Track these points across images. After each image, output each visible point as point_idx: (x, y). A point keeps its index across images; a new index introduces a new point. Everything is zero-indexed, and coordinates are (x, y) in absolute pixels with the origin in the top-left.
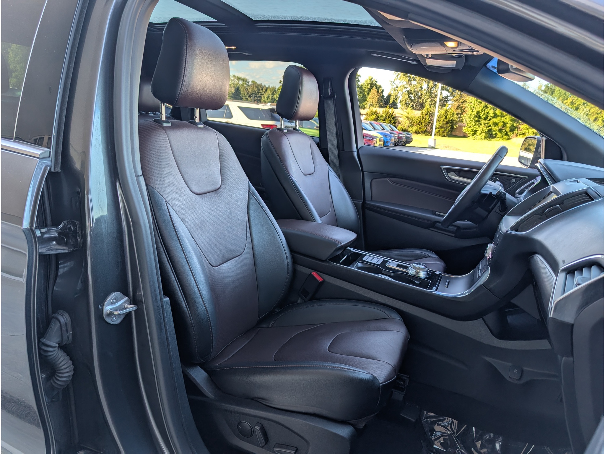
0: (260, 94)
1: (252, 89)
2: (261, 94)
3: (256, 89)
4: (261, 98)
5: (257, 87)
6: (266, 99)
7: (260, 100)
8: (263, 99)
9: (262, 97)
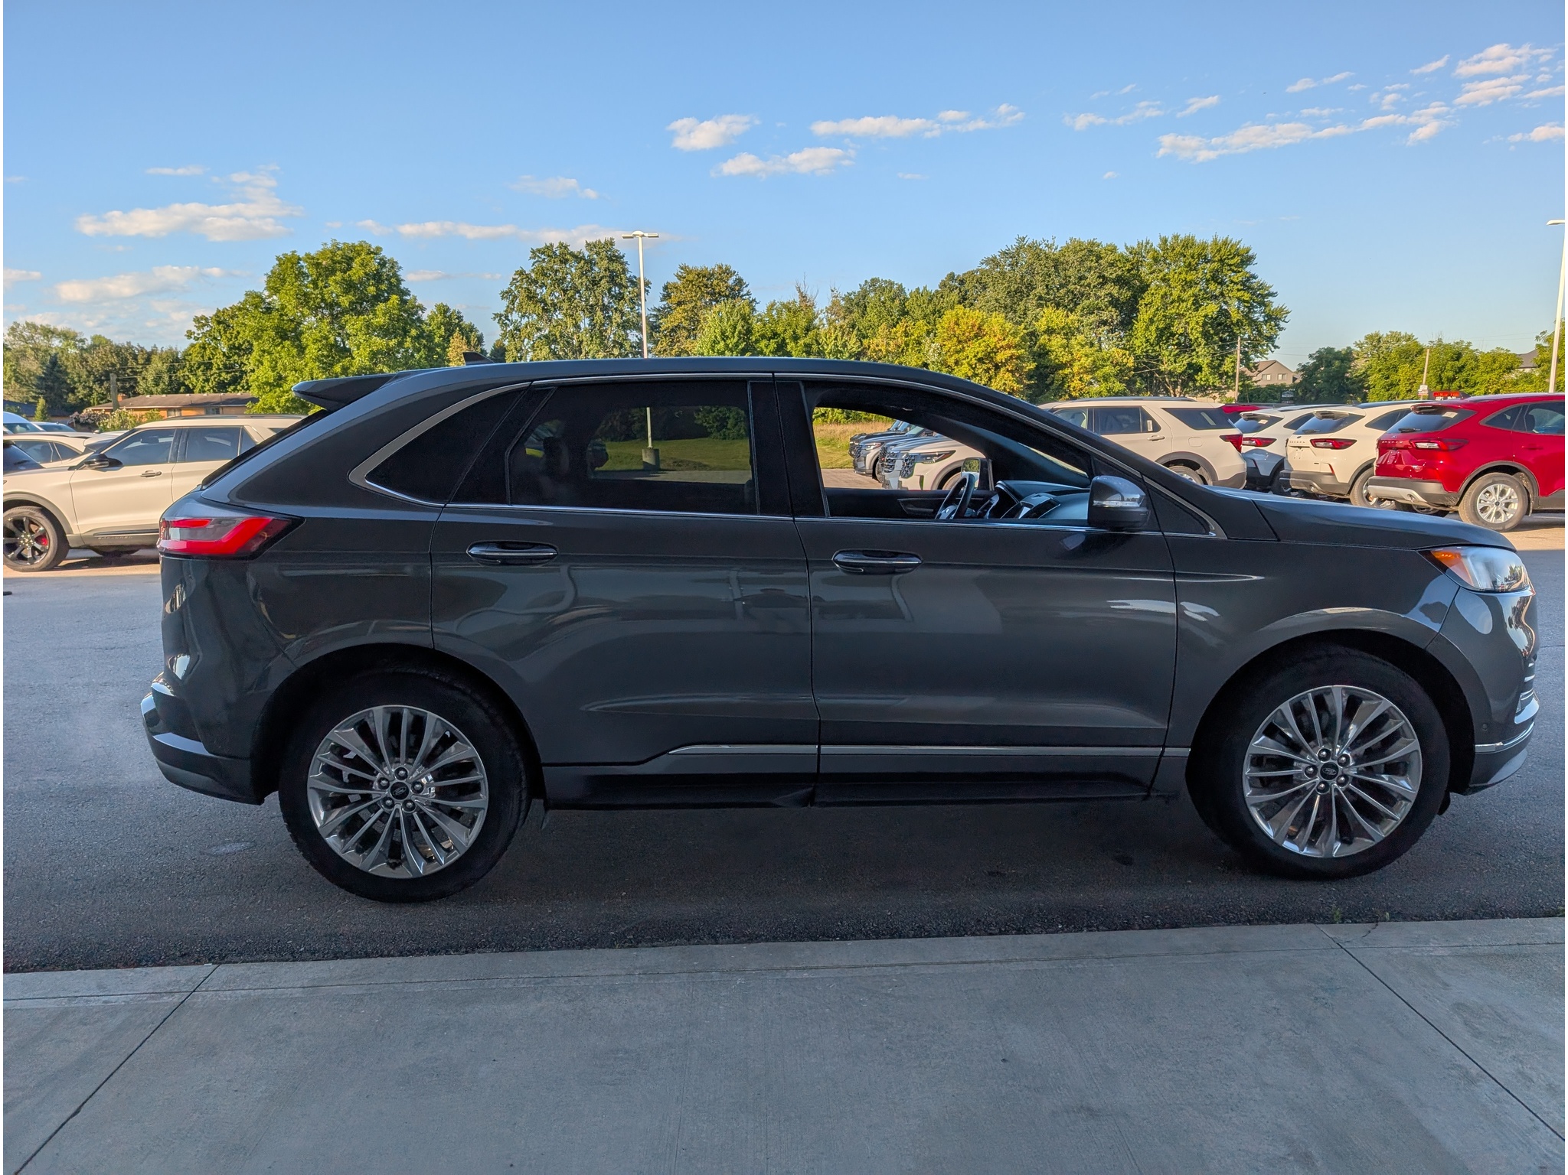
0: (128, 371)
1: (102, 359)
2: (136, 373)
3: (115, 360)
4: (136, 382)
5: (118, 355)
6: (151, 383)
7: (133, 387)
8: (142, 386)
9: (139, 378)
